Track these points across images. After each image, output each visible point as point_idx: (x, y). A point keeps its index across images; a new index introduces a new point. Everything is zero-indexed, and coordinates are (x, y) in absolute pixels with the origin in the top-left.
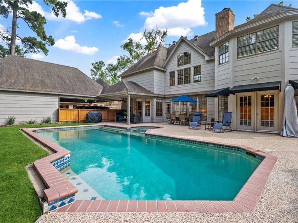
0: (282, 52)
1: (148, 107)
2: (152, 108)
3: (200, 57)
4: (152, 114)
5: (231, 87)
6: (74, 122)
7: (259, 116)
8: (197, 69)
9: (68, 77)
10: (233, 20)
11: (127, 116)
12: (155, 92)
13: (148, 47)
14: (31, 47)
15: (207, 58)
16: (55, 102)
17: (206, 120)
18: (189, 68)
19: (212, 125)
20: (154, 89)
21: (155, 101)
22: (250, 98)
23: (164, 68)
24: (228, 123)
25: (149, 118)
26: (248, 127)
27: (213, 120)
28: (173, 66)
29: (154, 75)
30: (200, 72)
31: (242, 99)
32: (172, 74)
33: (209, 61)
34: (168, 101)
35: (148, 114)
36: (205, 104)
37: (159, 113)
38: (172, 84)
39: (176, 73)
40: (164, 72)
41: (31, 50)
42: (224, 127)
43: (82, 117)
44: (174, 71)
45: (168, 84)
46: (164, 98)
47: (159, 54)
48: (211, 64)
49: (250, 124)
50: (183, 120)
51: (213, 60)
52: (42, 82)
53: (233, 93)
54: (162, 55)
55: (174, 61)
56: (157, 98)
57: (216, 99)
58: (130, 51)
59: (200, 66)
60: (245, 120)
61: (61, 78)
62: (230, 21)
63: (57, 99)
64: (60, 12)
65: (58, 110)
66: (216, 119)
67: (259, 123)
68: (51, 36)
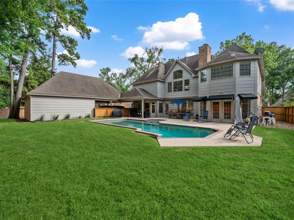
0: (235, 78)
1: (153, 107)
2: (157, 107)
3: (188, 74)
4: (157, 111)
5: (208, 97)
6: (104, 117)
7: (223, 113)
8: (187, 82)
9: (98, 85)
10: (210, 52)
11: (141, 112)
12: (158, 97)
13: (148, 61)
14: (63, 61)
15: (193, 75)
16: (92, 104)
17: (193, 115)
18: (182, 81)
19: (197, 118)
20: (158, 95)
21: (158, 102)
22: (218, 103)
23: (164, 79)
24: (206, 117)
25: (154, 114)
26: (217, 119)
27: (197, 115)
28: (171, 79)
29: (158, 85)
30: (189, 84)
31: (214, 103)
32: (170, 84)
33: (194, 77)
34: (167, 102)
35: (153, 111)
36: (192, 105)
37: (161, 111)
38: (170, 91)
39: (173, 84)
40: (164, 82)
41: (63, 63)
42: (204, 120)
43: (109, 114)
44: (171, 83)
45: (167, 91)
46: (164, 100)
47: (160, 70)
48: (196, 79)
49: (218, 118)
50: (178, 116)
51: (198, 77)
52: (84, 90)
53: (209, 100)
54: (162, 70)
55: (171, 75)
56: (160, 100)
57: (199, 103)
58: (136, 63)
59: (189, 80)
60: (216, 116)
61: (94, 86)
62: (208, 52)
63: (93, 102)
64: (85, 36)
65: (94, 109)
66: (199, 115)
67: (223, 117)
68: (77, 53)
